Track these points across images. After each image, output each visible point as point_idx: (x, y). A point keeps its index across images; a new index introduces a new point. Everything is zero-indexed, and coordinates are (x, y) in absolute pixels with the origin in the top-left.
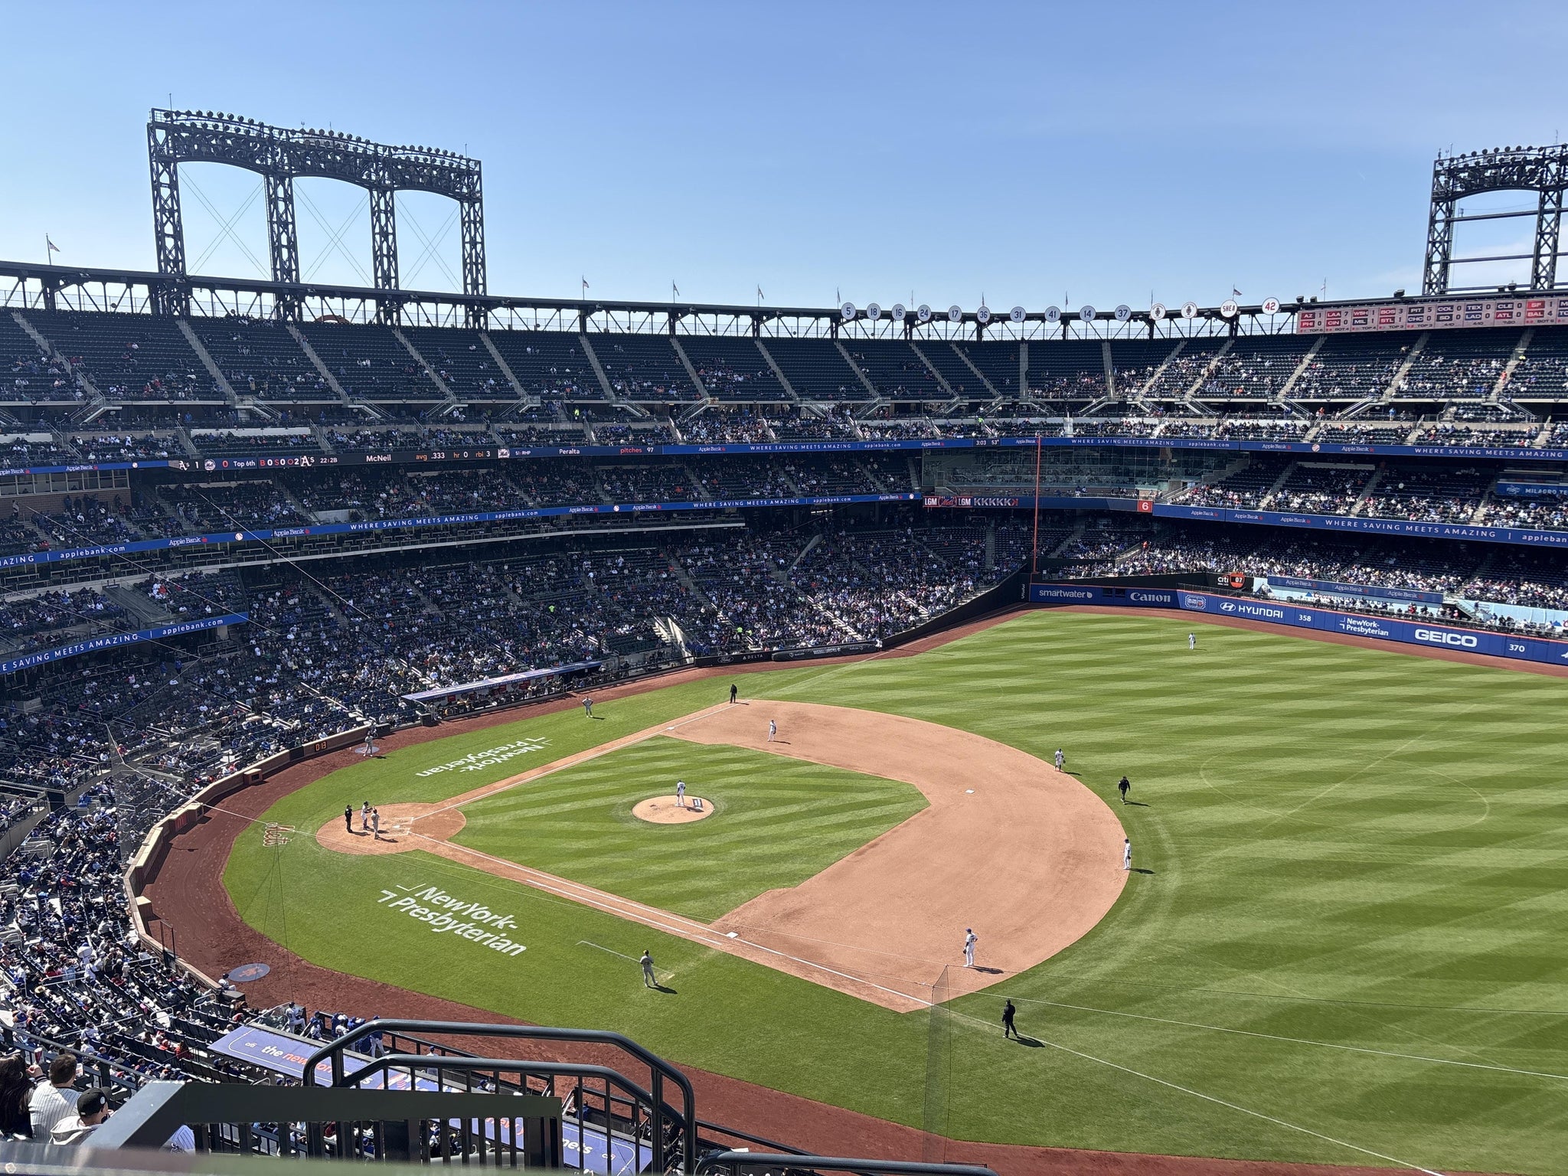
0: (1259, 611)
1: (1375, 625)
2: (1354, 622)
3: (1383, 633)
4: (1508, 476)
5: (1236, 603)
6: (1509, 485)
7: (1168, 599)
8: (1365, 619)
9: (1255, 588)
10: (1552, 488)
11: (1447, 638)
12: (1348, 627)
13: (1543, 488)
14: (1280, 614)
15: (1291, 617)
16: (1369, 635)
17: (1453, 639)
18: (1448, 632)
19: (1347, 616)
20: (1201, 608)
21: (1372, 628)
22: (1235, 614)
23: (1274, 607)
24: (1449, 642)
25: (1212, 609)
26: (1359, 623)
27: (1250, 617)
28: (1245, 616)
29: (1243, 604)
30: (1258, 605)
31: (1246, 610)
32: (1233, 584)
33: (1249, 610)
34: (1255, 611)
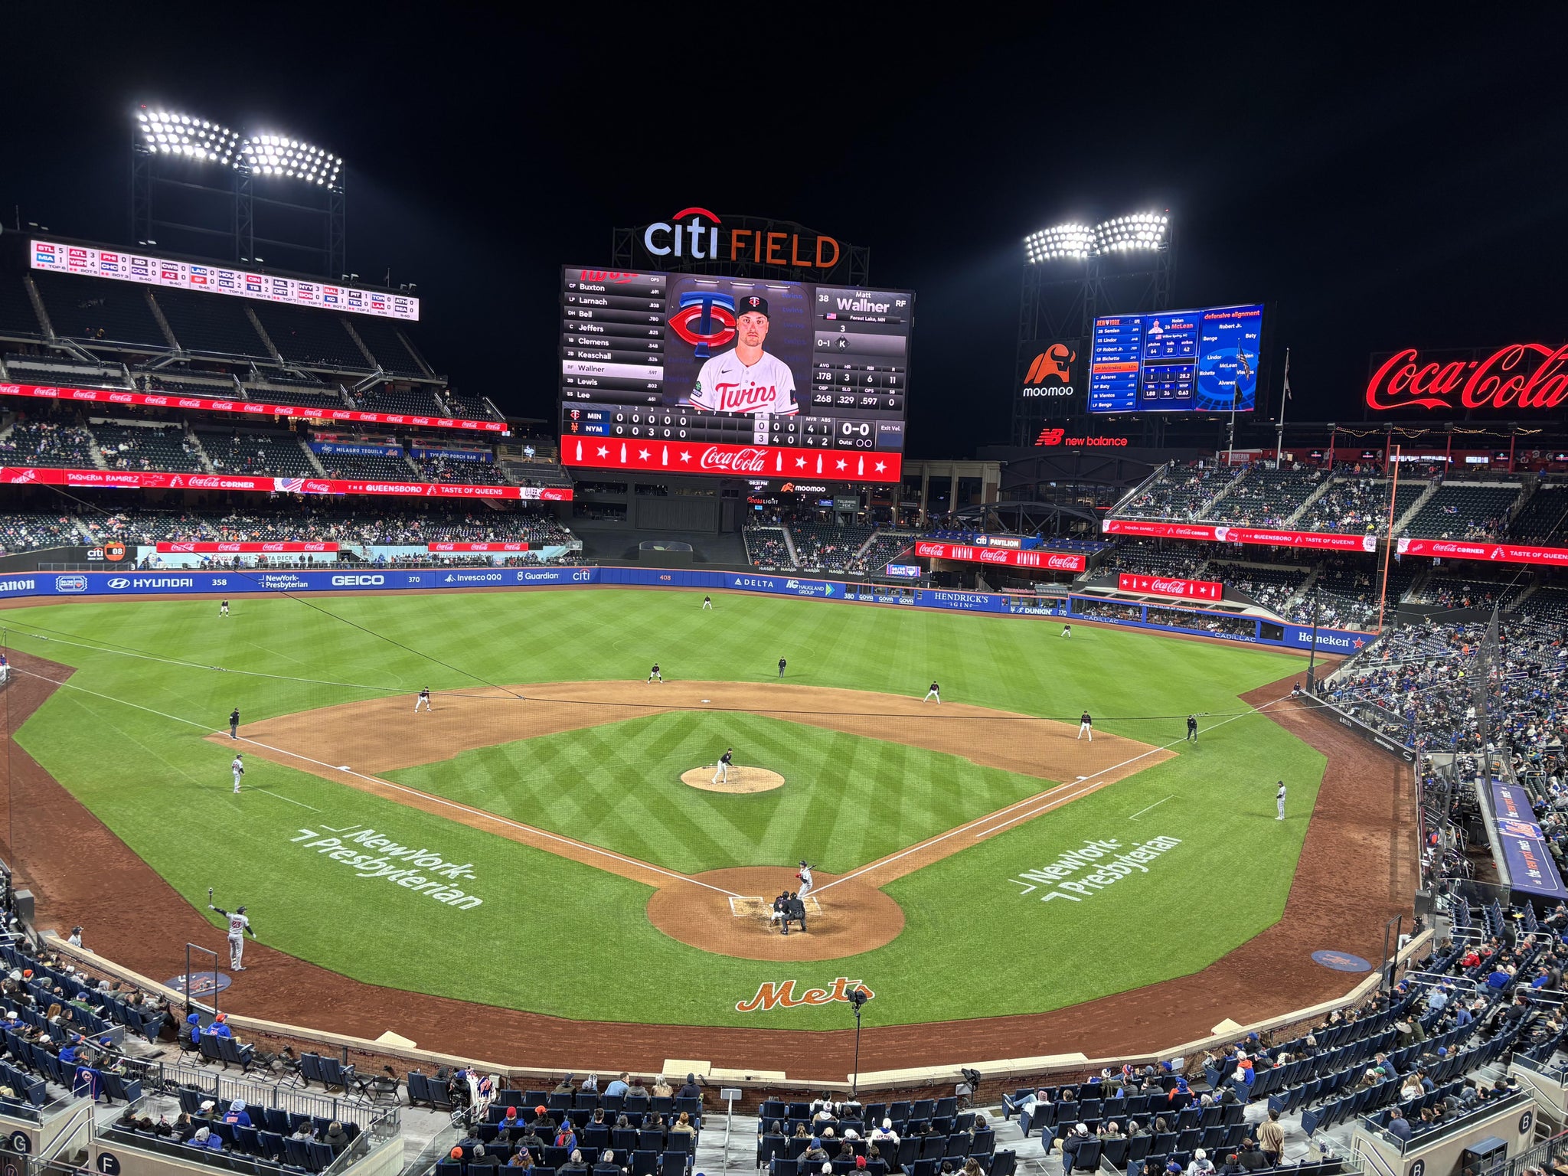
0: (161, 583)
1: (294, 578)
3: (303, 585)
5: (131, 577)
7: (30, 584)
8: (284, 574)
9: (140, 559)
10: (356, 447)
11: (359, 580)
12: (268, 584)
13: (350, 447)
14: (189, 583)
15: (202, 583)
17: (365, 580)
18: (360, 574)
19: (266, 574)
20: (79, 590)
22: (130, 590)
23: (180, 576)
24: (362, 583)
25: (97, 588)
26: (279, 579)
27: (150, 590)
28: (144, 590)
29: (138, 577)
30: (158, 576)
31: (144, 583)
32: (109, 557)
33: (148, 583)
34: (157, 583)
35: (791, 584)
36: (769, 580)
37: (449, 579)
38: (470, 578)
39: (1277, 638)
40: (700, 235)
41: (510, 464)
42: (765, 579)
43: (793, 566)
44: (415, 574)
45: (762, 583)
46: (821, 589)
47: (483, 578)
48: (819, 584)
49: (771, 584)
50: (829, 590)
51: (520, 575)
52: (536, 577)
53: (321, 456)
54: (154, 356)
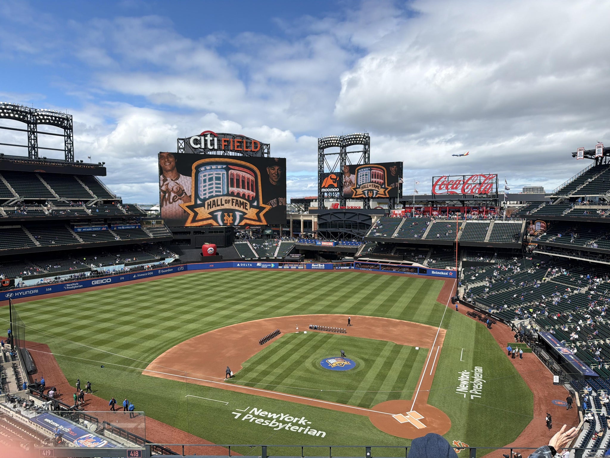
0: (26, 293)
1: (77, 284)
2: (69, 285)
3: (82, 286)
4: (77, 226)
5: (14, 292)
6: (78, 229)
8: (74, 283)
9: (16, 284)
10: (90, 228)
11: (102, 281)
12: (67, 288)
14: (37, 291)
15: (42, 290)
16: (76, 289)
17: (104, 281)
18: (102, 279)
21: (76, 285)
22: (14, 298)
23: (33, 289)
26: (72, 285)
27: (22, 296)
28: (20, 297)
29: (17, 291)
30: (24, 290)
31: (19, 294)
32: (4, 285)
33: (21, 294)
34: (24, 293)
35: (259, 264)
36: (250, 263)
37: (134, 277)
38: (142, 275)
39: (424, 273)
40: (211, 140)
41: (148, 229)
42: (249, 263)
43: (256, 257)
44: (122, 276)
45: (247, 265)
46: (270, 265)
47: (146, 274)
48: (269, 264)
49: (251, 265)
50: (273, 265)
51: (159, 271)
52: (165, 271)
53: (78, 233)
54: (9, 200)
